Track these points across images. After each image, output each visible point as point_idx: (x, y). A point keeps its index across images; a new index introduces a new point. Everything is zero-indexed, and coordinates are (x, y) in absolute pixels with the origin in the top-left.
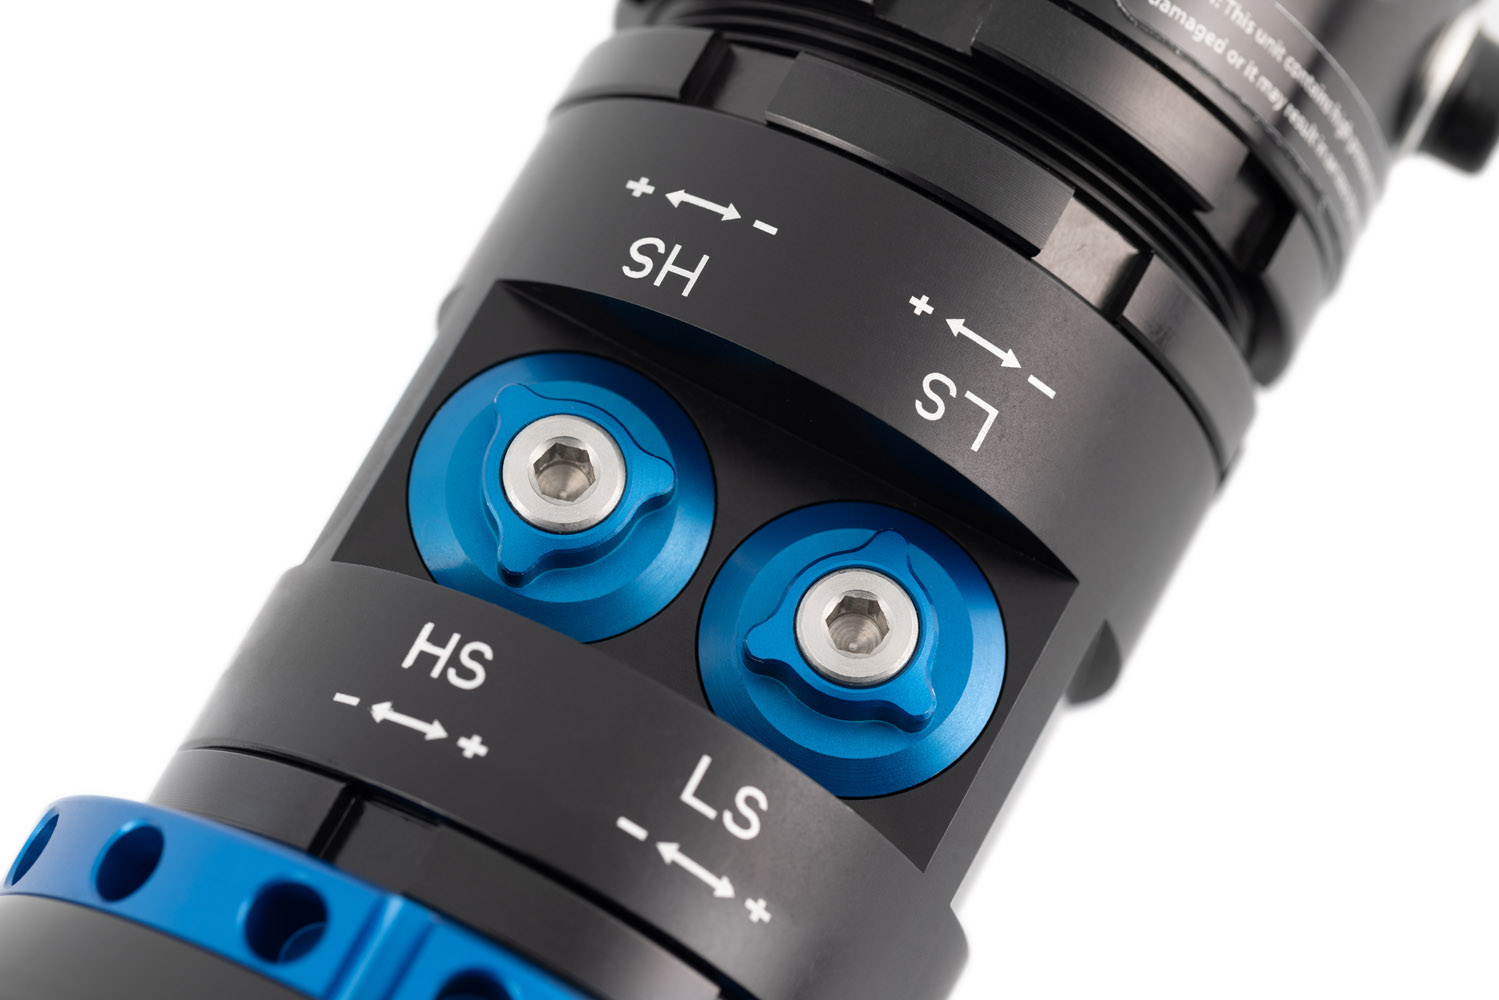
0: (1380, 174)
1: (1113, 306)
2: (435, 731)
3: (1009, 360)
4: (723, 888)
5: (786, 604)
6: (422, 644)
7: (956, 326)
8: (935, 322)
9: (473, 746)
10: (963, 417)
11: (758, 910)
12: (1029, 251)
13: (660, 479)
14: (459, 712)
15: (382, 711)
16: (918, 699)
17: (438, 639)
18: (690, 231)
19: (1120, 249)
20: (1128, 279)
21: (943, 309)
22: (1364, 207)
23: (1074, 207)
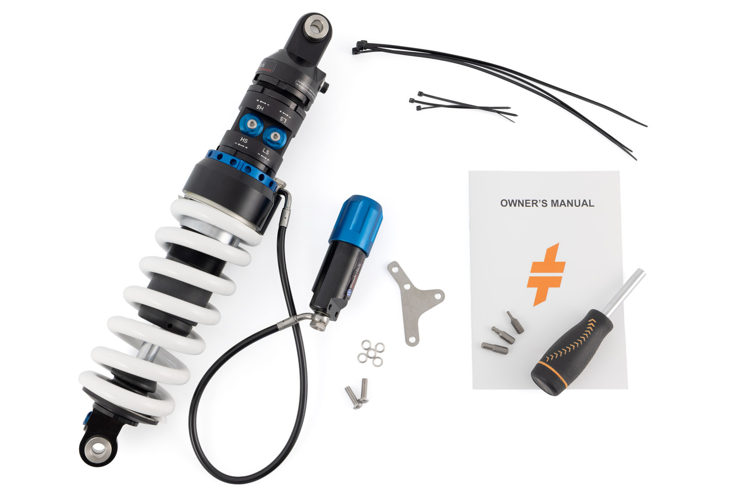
0: (316, 95)
1: (295, 110)
2: (243, 146)
3: (287, 115)
4: (266, 158)
5: (269, 134)
6: (242, 139)
7: (283, 113)
8: (282, 113)
9: (246, 148)
10: (284, 120)
11: (268, 160)
12: (289, 107)
13: (260, 124)
14: (245, 145)
15: (239, 144)
16: (280, 142)
17: (243, 138)
18: (262, 105)
19: (296, 105)
20: (296, 108)
21: (282, 112)
22: (315, 97)
23: (293, 102)
